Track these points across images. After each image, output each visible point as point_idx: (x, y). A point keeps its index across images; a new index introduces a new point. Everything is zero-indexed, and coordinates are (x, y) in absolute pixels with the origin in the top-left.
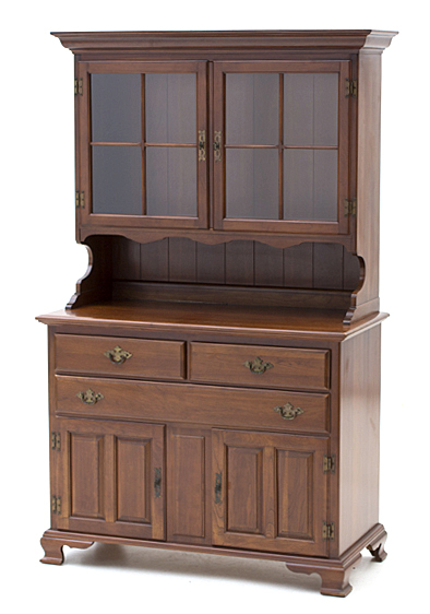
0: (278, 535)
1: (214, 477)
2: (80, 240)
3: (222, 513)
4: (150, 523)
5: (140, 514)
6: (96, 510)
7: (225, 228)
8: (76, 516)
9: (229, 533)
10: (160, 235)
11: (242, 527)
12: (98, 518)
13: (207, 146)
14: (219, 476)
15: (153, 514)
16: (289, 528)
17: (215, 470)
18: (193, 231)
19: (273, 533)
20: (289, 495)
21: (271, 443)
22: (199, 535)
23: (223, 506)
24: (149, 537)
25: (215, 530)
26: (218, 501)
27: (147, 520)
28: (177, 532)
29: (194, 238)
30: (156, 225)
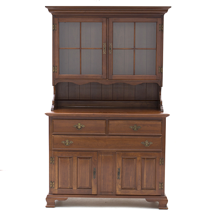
0: (142, 189)
1: (117, 169)
2: (53, 85)
3: (120, 182)
4: (91, 189)
5: (87, 186)
6: (69, 185)
7: (113, 79)
8: (60, 188)
9: (123, 190)
10: (87, 82)
11: (128, 187)
12: (70, 188)
14: (119, 169)
15: (93, 185)
16: (146, 186)
17: (118, 167)
18: (100, 80)
19: (140, 188)
20: (146, 174)
21: (140, 155)
22: (111, 191)
23: (120, 180)
24: (91, 194)
25: (117, 189)
26: (119, 178)
27: (90, 188)
28: (102, 191)
29: (100, 82)
30: (86, 78)
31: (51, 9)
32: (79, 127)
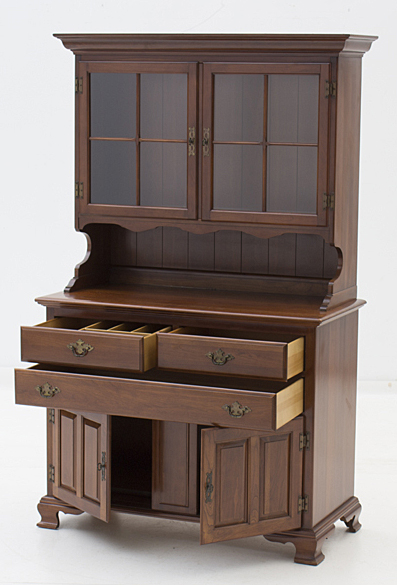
0: (261, 519)
2: (78, 228)
3: (211, 511)
7: (212, 219)
10: (152, 224)
11: (230, 520)
13: (197, 141)
18: (182, 221)
20: (271, 480)
22: (183, 504)
23: (212, 506)
26: (208, 500)
30: (149, 215)
31: (69, 40)
32: (80, 351)
